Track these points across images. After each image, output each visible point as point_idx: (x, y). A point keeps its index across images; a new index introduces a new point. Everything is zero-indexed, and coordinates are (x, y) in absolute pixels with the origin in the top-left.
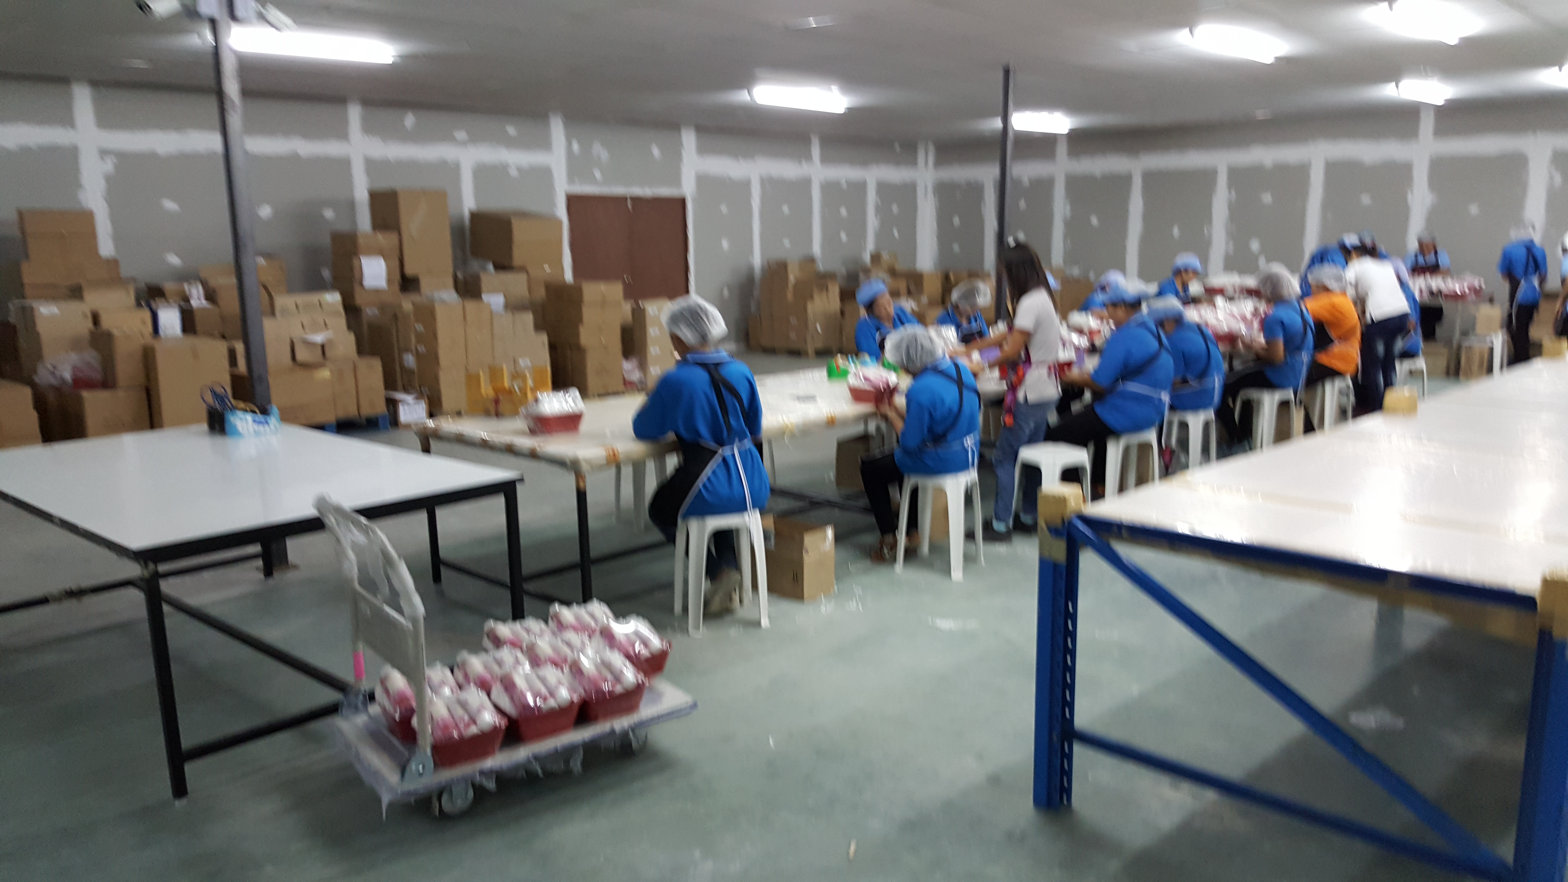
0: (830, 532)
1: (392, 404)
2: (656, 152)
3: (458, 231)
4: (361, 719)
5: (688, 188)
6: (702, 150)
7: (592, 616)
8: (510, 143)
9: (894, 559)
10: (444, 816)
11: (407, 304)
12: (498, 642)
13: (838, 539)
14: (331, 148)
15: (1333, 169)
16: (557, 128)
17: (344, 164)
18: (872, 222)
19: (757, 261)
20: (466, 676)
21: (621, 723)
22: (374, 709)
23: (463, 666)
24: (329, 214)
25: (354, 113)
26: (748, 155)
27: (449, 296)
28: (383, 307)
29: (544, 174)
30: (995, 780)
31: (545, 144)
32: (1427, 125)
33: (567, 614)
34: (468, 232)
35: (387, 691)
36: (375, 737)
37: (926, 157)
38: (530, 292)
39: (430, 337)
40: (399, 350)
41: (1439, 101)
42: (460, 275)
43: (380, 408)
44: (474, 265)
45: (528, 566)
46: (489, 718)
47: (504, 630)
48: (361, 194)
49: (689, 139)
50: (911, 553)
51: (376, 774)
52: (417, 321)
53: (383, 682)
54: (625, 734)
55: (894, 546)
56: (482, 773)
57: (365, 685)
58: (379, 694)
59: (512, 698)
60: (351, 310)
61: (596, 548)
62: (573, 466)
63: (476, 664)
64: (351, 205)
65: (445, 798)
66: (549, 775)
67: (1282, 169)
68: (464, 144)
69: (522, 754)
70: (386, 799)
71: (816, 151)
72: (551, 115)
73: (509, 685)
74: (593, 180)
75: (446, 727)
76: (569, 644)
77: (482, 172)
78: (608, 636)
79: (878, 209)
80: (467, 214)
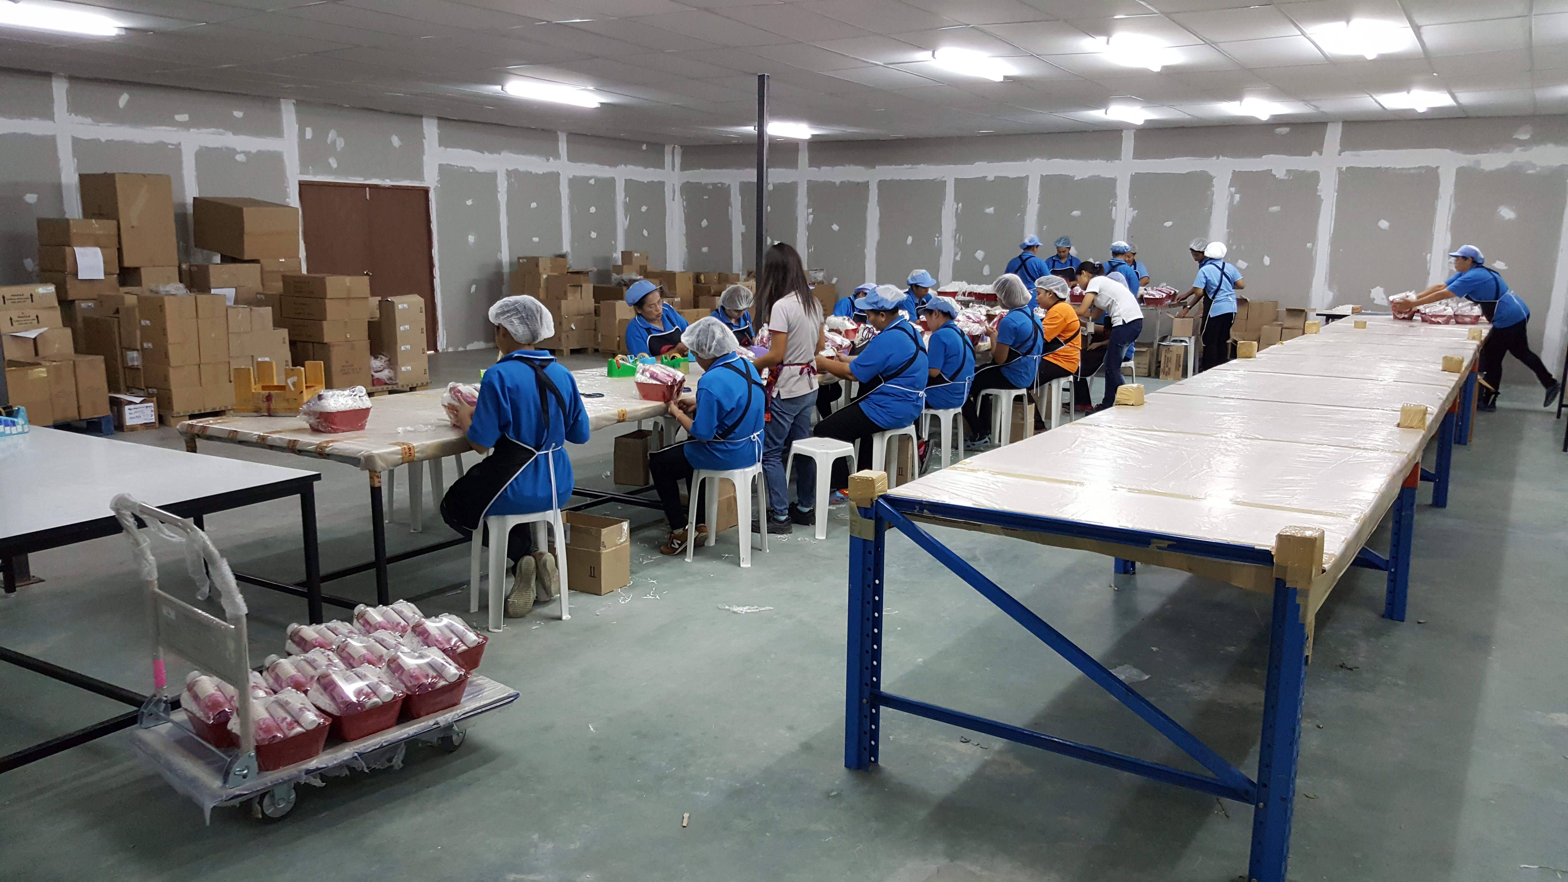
0: (625, 525)
1: (117, 405)
2: (396, 141)
3: (181, 219)
4: (164, 728)
5: (430, 179)
6: (444, 142)
7: (399, 613)
8: (237, 128)
9: (684, 551)
10: (268, 820)
11: (130, 297)
12: (304, 645)
13: (632, 531)
14: (34, 127)
15: (1046, 181)
16: (288, 113)
17: (49, 143)
18: (622, 222)
19: (505, 257)
20: (277, 678)
21: (445, 718)
22: (179, 716)
23: (272, 669)
24: (31, 198)
25: (60, 89)
26: (494, 149)
27: (177, 288)
28: (100, 301)
29: (275, 159)
30: (807, 747)
31: (276, 131)
32: (1128, 144)
33: (375, 614)
34: (191, 221)
35: (196, 697)
36: (185, 745)
37: (672, 158)
38: (263, 285)
39: (159, 332)
40: (121, 348)
41: (1139, 122)
42: (184, 266)
43: (104, 410)
44: (198, 257)
45: (325, 567)
46: (311, 718)
47: (310, 632)
48: (70, 177)
49: (431, 129)
50: (700, 544)
51: (193, 781)
52: (144, 316)
53: (191, 687)
54: (450, 727)
55: (684, 539)
56: (308, 772)
57: (168, 694)
58: (186, 700)
59: (333, 699)
60: (66, 304)
61: (392, 547)
62: (366, 463)
63: (287, 666)
64: (58, 189)
65: (266, 801)
66: (374, 772)
67: (1001, 181)
68: (185, 126)
69: (346, 752)
70: (209, 805)
71: (563, 147)
72: (282, 100)
73: (328, 686)
74: (329, 171)
75: (268, 730)
76: (381, 642)
77: (204, 155)
78: (420, 632)
79: (628, 208)
80: (190, 201)
